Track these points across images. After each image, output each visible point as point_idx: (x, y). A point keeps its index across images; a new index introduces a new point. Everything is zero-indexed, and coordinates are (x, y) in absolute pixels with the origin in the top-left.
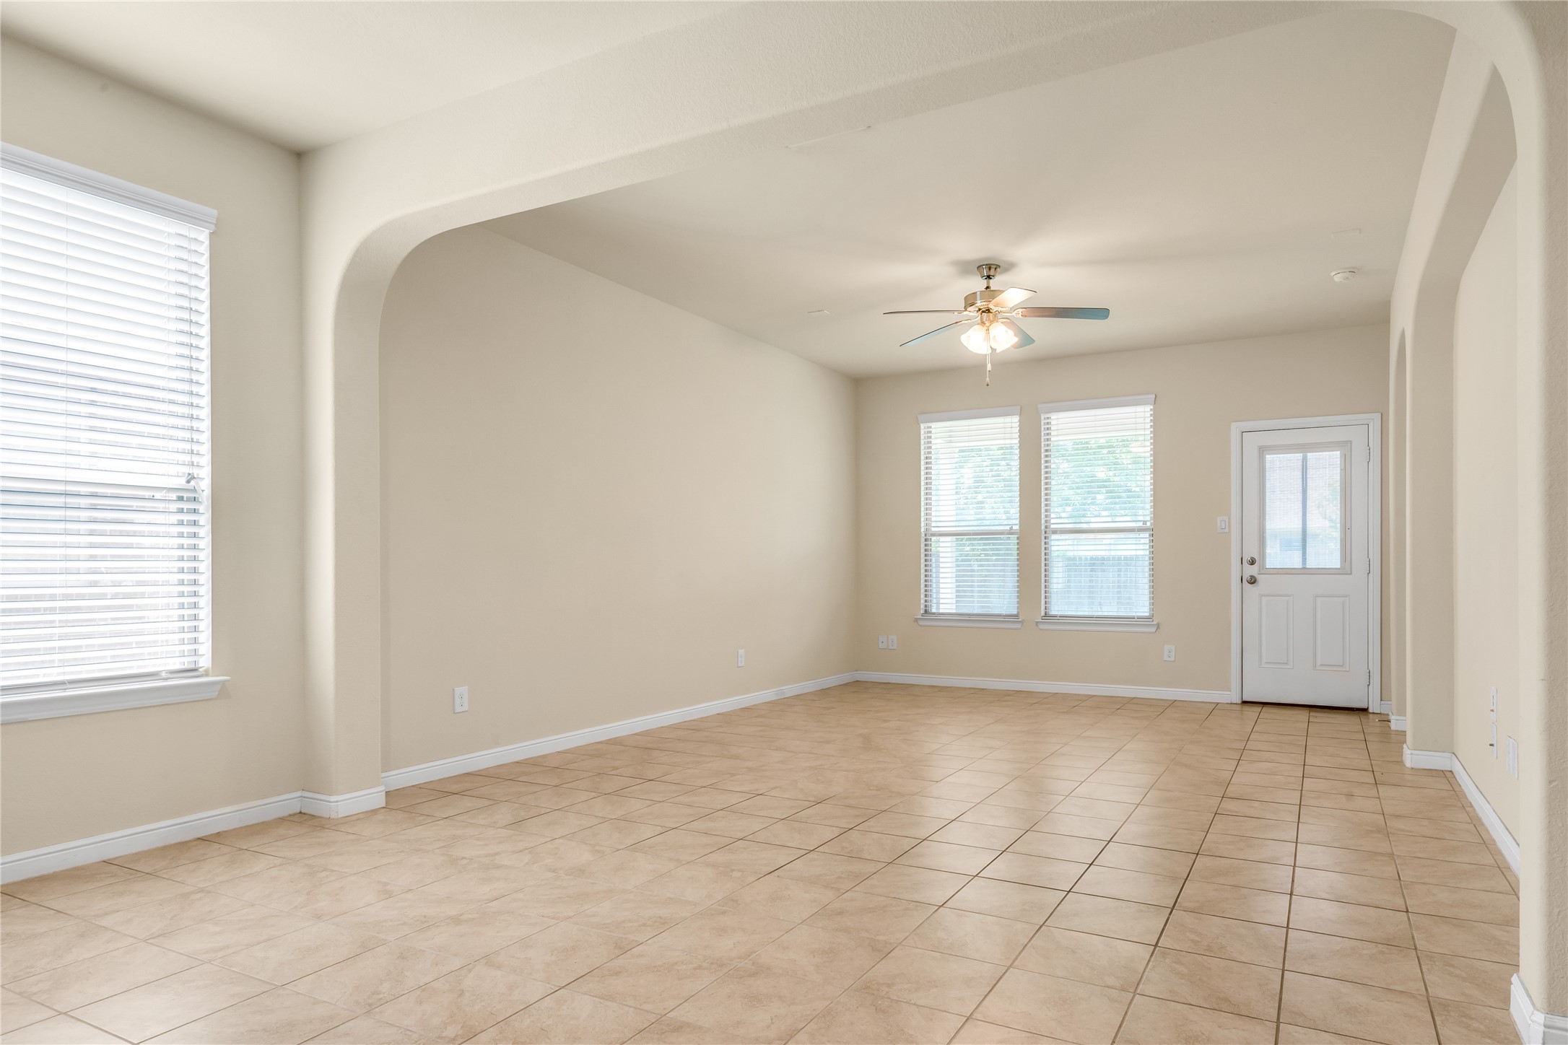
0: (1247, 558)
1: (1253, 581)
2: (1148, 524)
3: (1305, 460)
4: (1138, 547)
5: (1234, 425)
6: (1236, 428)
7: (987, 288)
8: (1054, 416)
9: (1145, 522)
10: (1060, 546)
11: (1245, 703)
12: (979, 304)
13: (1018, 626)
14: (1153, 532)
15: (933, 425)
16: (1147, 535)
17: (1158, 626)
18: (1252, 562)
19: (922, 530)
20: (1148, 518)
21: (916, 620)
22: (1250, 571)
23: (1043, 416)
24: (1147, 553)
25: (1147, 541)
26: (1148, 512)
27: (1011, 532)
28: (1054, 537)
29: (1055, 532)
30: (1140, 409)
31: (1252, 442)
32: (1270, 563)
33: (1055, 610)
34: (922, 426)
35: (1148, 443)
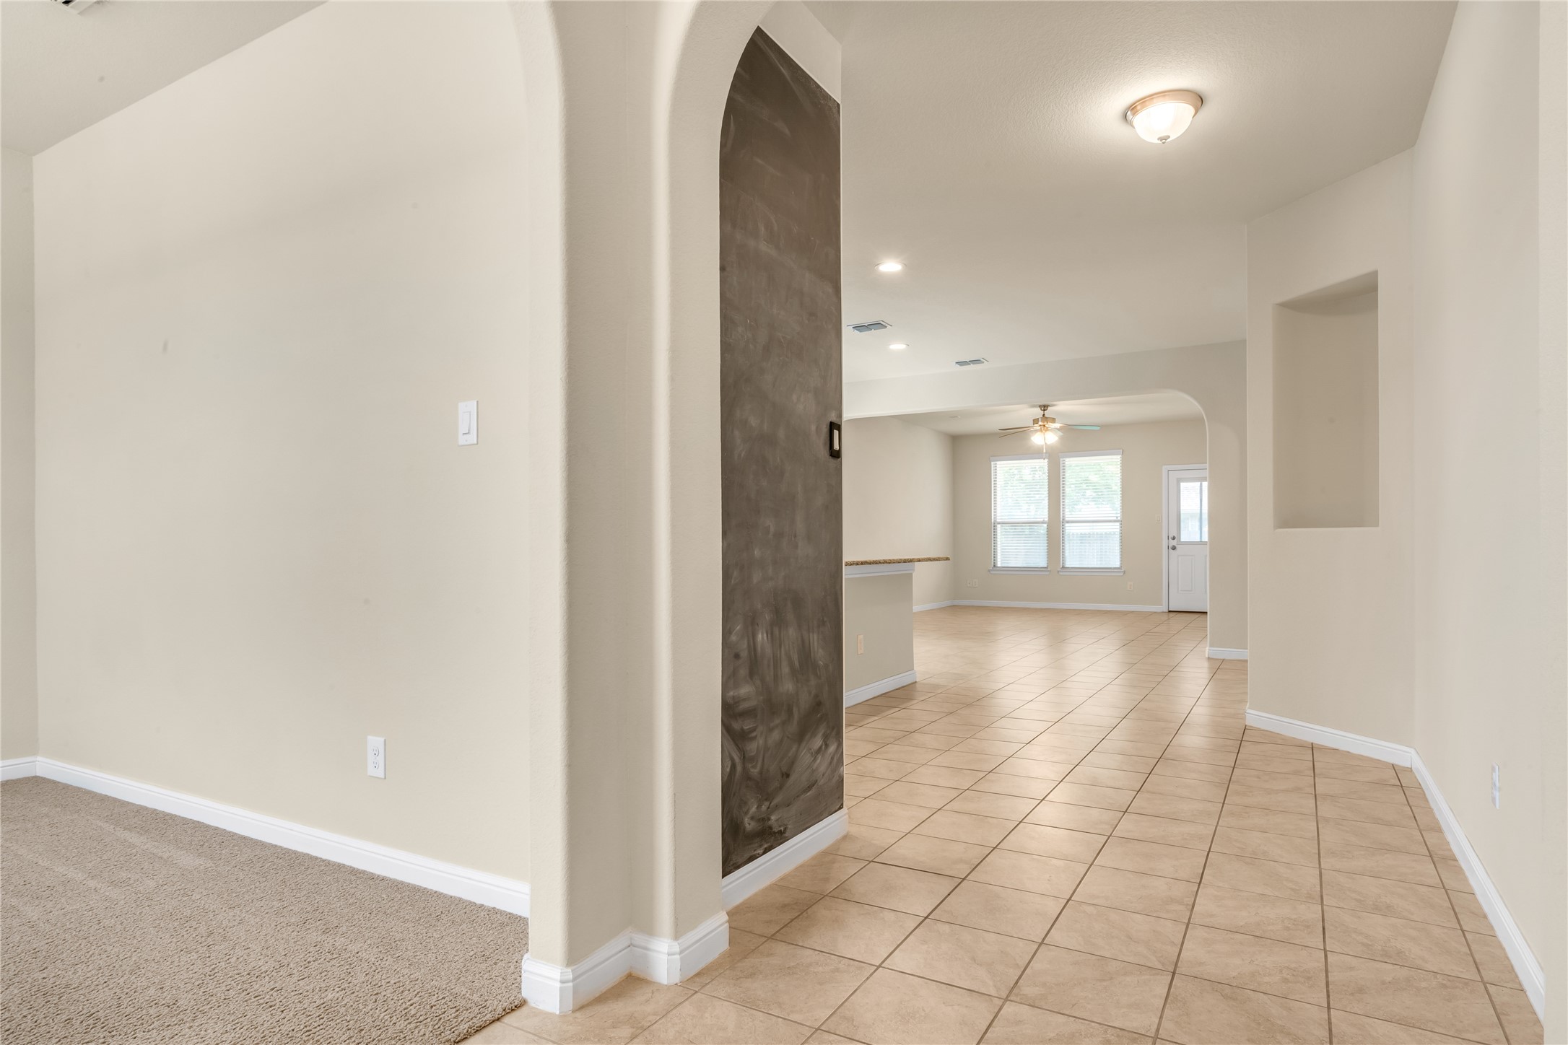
0: (1171, 536)
1: (1174, 548)
2: (1119, 518)
3: (1201, 484)
4: (1116, 528)
5: (1164, 467)
6: (1165, 468)
7: (1044, 415)
8: (1067, 460)
9: (1117, 517)
10: (1069, 529)
11: (1170, 611)
12: (1040, 423)
13: (1047, 573)
14: (1121, 522)
15: (998, 463)
16: (1118, 524)
17: (1124, 572)
18: (1174, 538)
19: (993, 521)
20: (1119, 515)
21: (989, 571)
22: (1173, 543)
23: (1061, 459)
24: (1118, 530)
25: (1118, 527)
26: (1119, 512)
27: (1043, 522)
28: (1067, 525)
29: (1068, 522)
30: (1115, 457)
31: (1173, 475)
32: (1183, 539)
33: (1068, 564)
34: (992, 463)
35: (1119, 466)
